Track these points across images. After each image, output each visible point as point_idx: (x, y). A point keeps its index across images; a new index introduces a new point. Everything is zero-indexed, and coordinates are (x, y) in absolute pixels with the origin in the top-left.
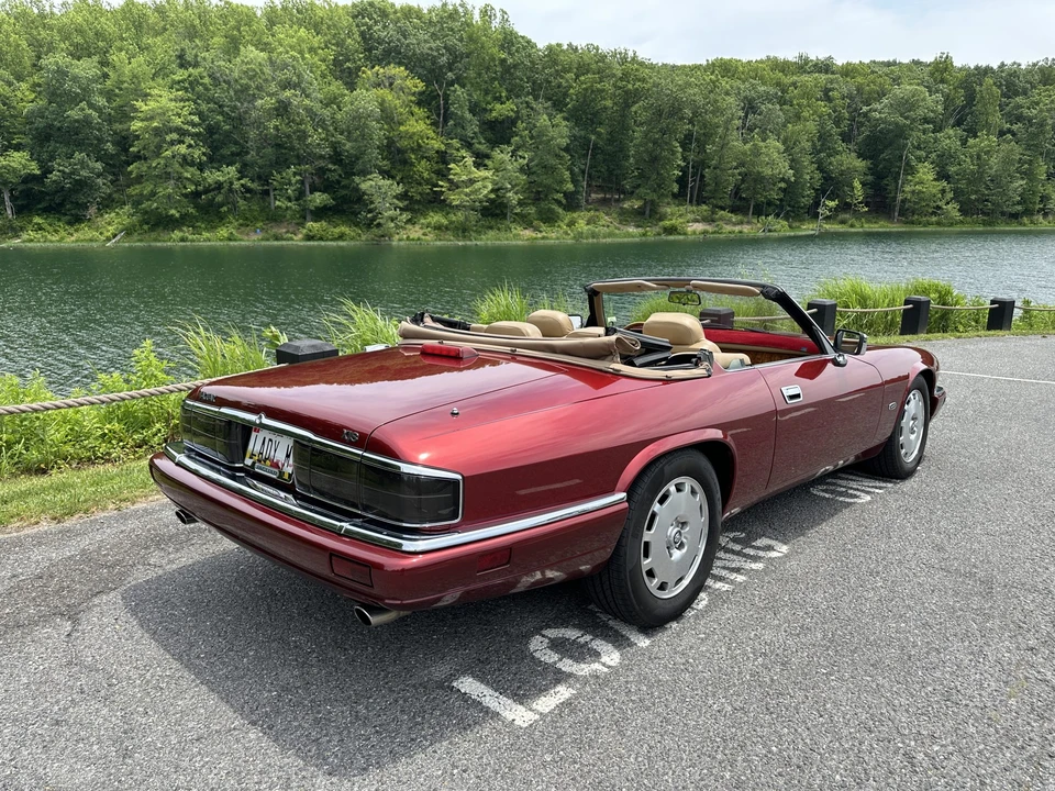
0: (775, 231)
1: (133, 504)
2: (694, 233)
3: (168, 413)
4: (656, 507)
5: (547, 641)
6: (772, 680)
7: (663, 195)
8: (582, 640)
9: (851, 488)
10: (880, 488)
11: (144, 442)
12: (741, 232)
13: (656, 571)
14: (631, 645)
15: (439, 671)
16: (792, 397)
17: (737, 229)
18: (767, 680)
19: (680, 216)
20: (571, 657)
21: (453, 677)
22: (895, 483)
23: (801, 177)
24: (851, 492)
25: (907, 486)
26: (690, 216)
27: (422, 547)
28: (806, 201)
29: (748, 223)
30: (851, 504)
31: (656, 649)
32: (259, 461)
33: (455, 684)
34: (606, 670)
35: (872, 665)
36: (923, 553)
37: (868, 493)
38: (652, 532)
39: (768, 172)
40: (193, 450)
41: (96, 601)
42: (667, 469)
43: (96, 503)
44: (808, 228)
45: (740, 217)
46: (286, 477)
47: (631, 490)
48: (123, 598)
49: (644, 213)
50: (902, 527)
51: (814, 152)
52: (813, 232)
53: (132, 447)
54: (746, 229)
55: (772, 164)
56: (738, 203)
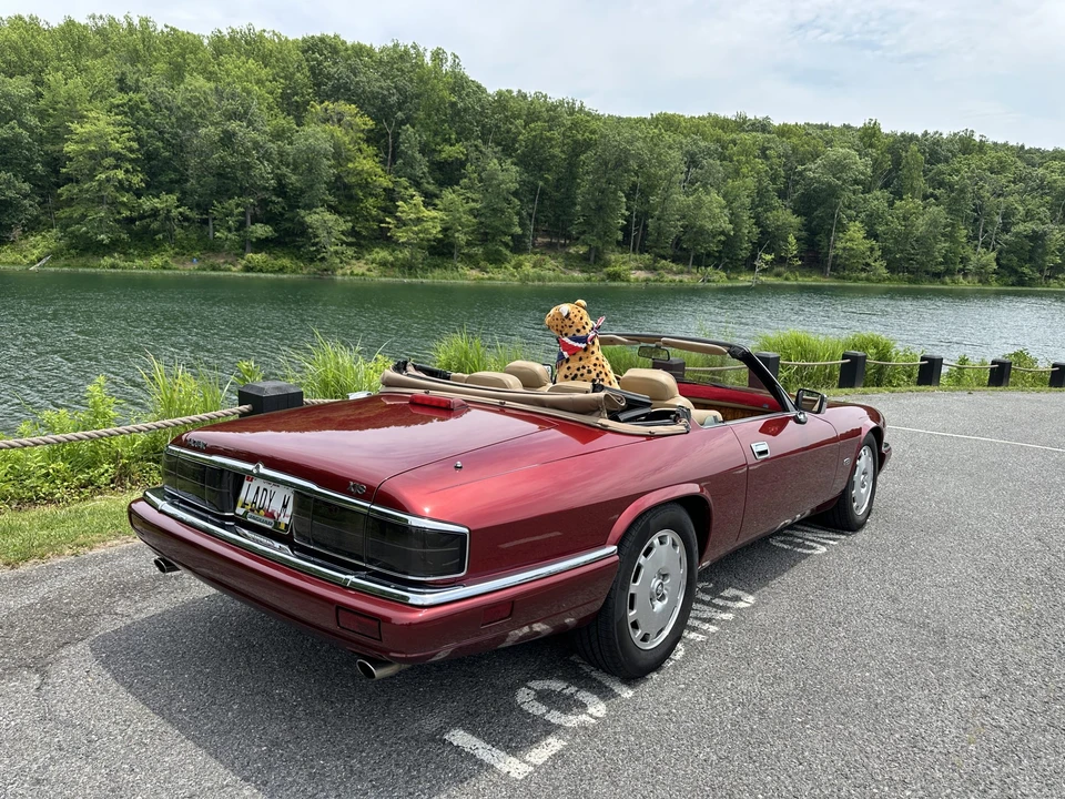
0: (714, 281)
1: (91, 549)
2: (637, 280)
3: (117, 452)
4: (642, 559)
5: (533, 693)
6: (752, 729)
7: (607, 242)
8: (567, 691)
9: (808, 540)
10: (834, 540)
11: (90, 482)
12: (681, 281)
13: (640, 623)
14: (615, 696)
15: (430, 724)
16: (761, 453)
17: (677, 278)
18: (747, 728)
19: (624, 263)
20: (558, 709)
21: (443, 730)
22: (848, 535)
23: (740, 230)
24: (807, 543)
25: (860, 537)
26: (633, 264)
27: (429, 600)
28: (744, 254)
29: (688, 272)
30: (809, 555)
31: (640, 700)
32: (252, 510)
33: (446, 737)
34: (593, 721)
35: (843, 714)
36: (879, 604)
37: (823, 544)
38: (637, 584)
39: (709, 226)
40: (177, 498)
41: (64, 652)
42: (652, 522)
43: (52, 548)
44: (745, 280)
45: (680, 267)
46: (283, 527)
47: (620, 543)
48: (92, 650)
49: (589, 259)
50: (858, 579)
51: (754, 206)
52: (749, 284)
53: (76, 487)
54: (686, 278)
55: (713, 218)
56: (679, 253)
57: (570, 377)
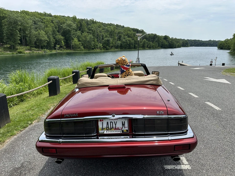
0: (47, 52)
2: (27, 53)
7: (16, 44)
12: (39, 53)
17: (38, 52)
19: (22, 49)
23: (50, 40)
26: (25, 49)
28: (53, 46)
29: (40, 50)
39: (43, 39)
44: (54, 52)
45: (37, 49)
49: (11, 48)
51: (53, 34)
52: (55, 53)
54: (40, 52)
55: (43, 37)
56: (36, 46)
57: (126, 75)
